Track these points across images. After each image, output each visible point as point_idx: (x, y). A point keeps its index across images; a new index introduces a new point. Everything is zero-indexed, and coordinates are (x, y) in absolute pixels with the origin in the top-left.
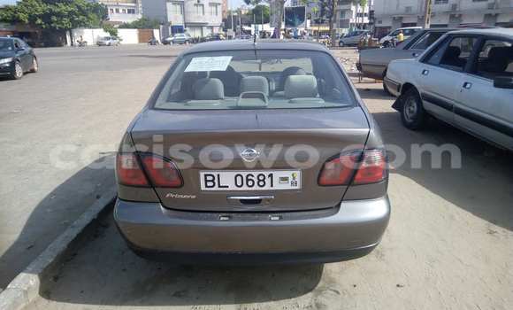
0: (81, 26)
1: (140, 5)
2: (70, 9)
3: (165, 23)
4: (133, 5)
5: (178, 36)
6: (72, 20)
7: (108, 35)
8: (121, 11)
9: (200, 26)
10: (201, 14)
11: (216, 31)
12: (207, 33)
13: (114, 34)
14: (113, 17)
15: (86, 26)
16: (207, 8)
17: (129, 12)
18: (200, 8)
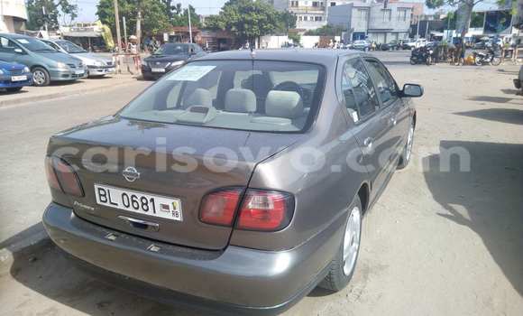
0: (268, 33)
1: (327, 12)
2: (260, 18)
3: (348, 30)
4: (322, 12)
5: (358, 43)
6: (261, 28)
7: (291, 42)
8: (309, 18)
9: (384, 32)
10: (388, 20)
11: (401, 37)
12: (390, 39)
13: (297, 41)
14: (300, 25)
15: (272, 33)
16: (395, 13)
17: (316, 19)
18: (387, 14)
